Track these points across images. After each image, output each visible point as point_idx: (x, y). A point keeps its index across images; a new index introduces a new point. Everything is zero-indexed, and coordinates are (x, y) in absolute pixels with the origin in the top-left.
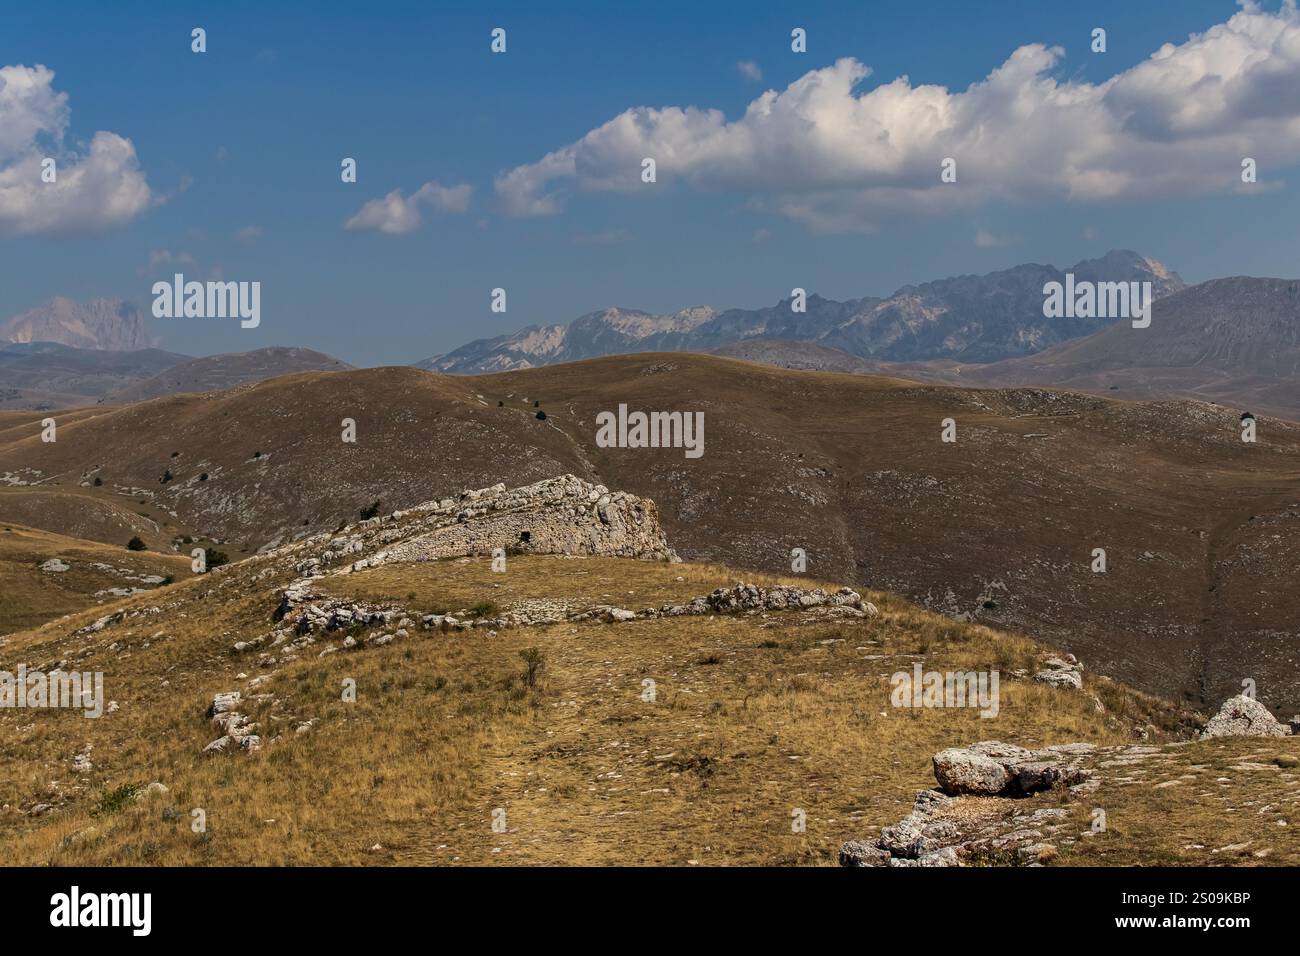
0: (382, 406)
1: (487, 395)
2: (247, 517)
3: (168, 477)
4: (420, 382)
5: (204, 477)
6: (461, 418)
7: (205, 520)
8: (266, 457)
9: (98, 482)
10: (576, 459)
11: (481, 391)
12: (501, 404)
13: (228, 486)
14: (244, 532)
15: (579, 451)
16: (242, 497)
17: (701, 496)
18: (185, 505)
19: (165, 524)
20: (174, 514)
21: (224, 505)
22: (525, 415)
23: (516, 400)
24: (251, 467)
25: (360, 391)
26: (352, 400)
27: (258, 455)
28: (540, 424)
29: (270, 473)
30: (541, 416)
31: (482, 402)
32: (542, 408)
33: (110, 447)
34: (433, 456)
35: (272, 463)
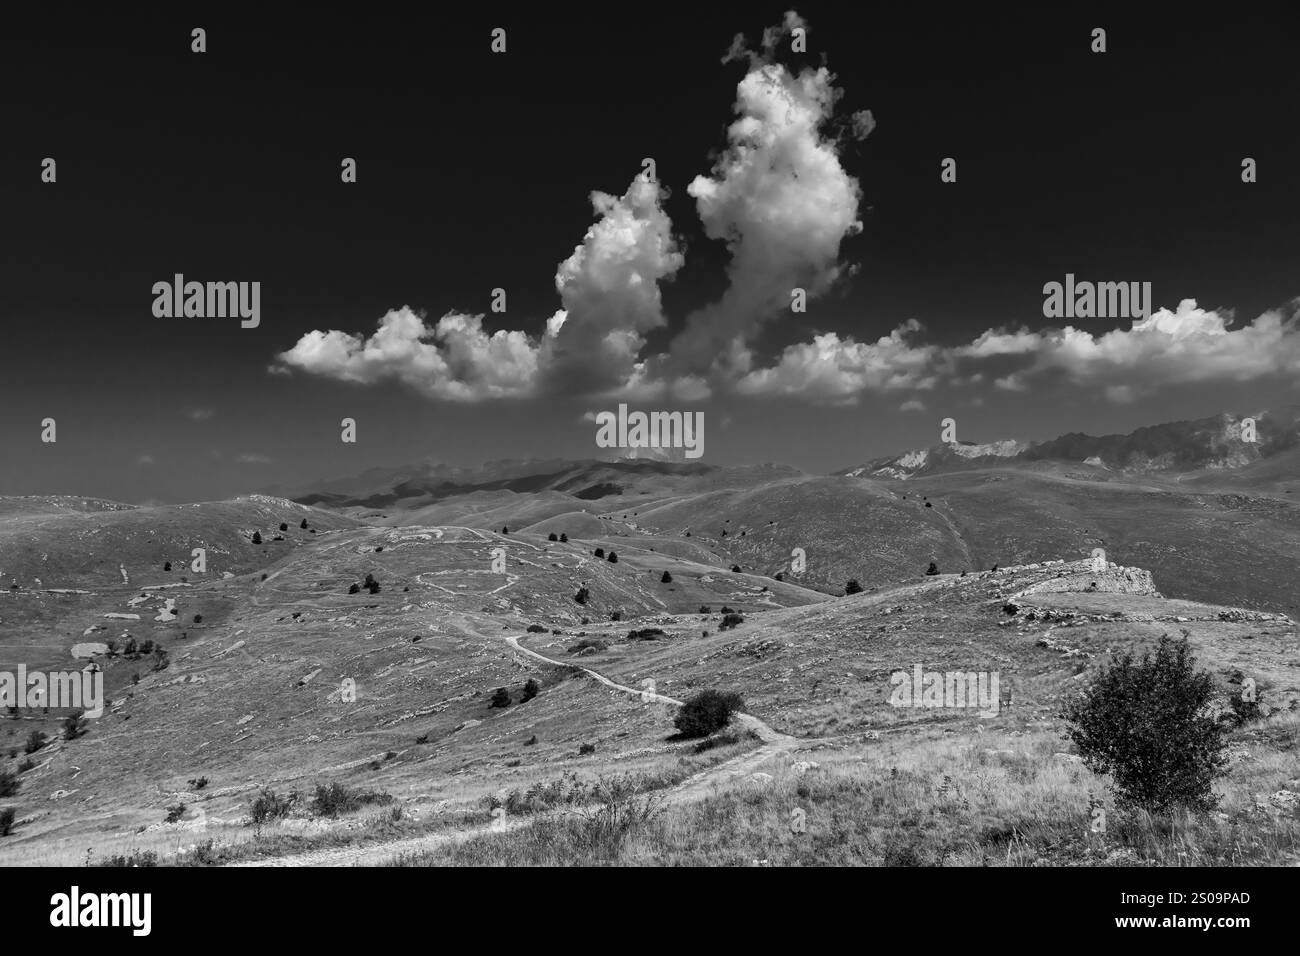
0: (838, 498)
1: (896, 493)
2: (767, 556)
3: (725, 533)
4: (858, 485)
5: (744, 534)
6: (884, 505)
7: (745, 557)
8: (775, 524)
9: (689, 535)
10: (949, 530)
11: (892, 490)
12: (904, 498)
13: (757, 538)
14: (766, 564)
15: (951, 525)
16: (764, 545)
17: (1025, 553)
18: (734, 548)
19: (725, 558)
20: (729, 553)
21: (755, 549)
22: (920, 505)
23: (912, 496)
24: (768, 529)
25: (825, 490)
26: (822, 494)
27: (771, 523)
28: (928, 509)
29: (779, 533)
30: (928, 505)
31: (894, 497)
32: (928, 501)
33: (693, 516)
34: (868, 527)
35: (780, 527)
